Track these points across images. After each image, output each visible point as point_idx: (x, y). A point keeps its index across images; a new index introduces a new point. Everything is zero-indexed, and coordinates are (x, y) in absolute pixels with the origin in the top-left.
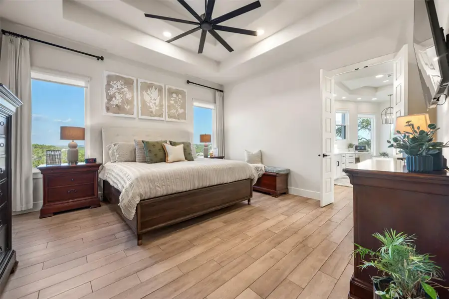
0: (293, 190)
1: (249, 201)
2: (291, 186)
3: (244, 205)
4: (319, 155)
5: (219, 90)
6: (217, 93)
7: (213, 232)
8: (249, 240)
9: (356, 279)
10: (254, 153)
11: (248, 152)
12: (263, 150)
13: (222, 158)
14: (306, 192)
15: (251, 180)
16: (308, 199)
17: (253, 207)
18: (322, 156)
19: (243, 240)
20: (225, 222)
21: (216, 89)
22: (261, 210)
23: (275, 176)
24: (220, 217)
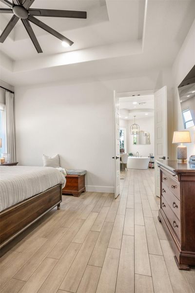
0: (89, 187)
1: (59, 206)
2: (87, 185)
3: (54, 211)
4: (113, 158)
5: (9, 91)
6: (8, 93)
7: (37, 253)
8: (82, 248)
9: (183, 252)
10: (52, 158)
11: (46, 157)
12: (61, 154)
13: (15, 164)
14: (99, 188)
15: (61, 185)
16: (102, 193)
17: (64, 211)
18: (115, 158)
19: (76, 250)
20: (45, 236)
21: (6, 89)
22: (72, 213)
23: (77, 178)
24: (36, 231)
